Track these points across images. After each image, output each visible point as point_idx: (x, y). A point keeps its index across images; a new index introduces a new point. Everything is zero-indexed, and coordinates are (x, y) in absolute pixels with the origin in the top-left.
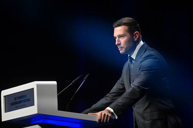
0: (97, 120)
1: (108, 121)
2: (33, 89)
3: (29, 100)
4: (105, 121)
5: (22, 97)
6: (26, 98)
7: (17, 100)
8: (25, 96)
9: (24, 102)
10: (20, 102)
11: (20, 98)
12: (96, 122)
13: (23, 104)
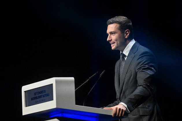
0: (112, 114)
1: (123, 115)
2: (52, 84)
3: (48, 95)
4: (120, 116)
5: (42, 92)
6: (45, 94)
7: (37, 95)
8: (45, 91)
9: (44, 97)
10: (40, 97)
11: (39, 93)
12: (112, 116)
13: (42, 98)
